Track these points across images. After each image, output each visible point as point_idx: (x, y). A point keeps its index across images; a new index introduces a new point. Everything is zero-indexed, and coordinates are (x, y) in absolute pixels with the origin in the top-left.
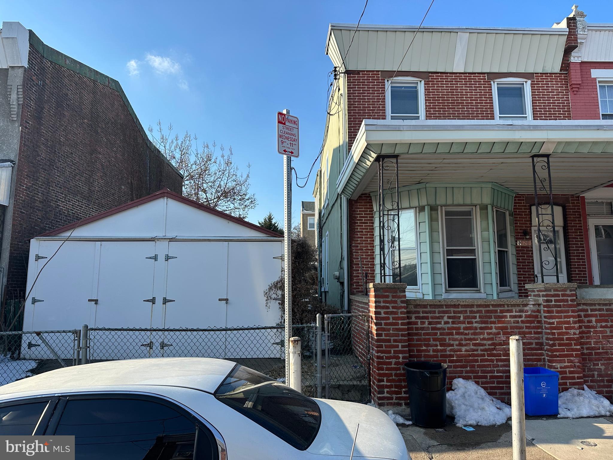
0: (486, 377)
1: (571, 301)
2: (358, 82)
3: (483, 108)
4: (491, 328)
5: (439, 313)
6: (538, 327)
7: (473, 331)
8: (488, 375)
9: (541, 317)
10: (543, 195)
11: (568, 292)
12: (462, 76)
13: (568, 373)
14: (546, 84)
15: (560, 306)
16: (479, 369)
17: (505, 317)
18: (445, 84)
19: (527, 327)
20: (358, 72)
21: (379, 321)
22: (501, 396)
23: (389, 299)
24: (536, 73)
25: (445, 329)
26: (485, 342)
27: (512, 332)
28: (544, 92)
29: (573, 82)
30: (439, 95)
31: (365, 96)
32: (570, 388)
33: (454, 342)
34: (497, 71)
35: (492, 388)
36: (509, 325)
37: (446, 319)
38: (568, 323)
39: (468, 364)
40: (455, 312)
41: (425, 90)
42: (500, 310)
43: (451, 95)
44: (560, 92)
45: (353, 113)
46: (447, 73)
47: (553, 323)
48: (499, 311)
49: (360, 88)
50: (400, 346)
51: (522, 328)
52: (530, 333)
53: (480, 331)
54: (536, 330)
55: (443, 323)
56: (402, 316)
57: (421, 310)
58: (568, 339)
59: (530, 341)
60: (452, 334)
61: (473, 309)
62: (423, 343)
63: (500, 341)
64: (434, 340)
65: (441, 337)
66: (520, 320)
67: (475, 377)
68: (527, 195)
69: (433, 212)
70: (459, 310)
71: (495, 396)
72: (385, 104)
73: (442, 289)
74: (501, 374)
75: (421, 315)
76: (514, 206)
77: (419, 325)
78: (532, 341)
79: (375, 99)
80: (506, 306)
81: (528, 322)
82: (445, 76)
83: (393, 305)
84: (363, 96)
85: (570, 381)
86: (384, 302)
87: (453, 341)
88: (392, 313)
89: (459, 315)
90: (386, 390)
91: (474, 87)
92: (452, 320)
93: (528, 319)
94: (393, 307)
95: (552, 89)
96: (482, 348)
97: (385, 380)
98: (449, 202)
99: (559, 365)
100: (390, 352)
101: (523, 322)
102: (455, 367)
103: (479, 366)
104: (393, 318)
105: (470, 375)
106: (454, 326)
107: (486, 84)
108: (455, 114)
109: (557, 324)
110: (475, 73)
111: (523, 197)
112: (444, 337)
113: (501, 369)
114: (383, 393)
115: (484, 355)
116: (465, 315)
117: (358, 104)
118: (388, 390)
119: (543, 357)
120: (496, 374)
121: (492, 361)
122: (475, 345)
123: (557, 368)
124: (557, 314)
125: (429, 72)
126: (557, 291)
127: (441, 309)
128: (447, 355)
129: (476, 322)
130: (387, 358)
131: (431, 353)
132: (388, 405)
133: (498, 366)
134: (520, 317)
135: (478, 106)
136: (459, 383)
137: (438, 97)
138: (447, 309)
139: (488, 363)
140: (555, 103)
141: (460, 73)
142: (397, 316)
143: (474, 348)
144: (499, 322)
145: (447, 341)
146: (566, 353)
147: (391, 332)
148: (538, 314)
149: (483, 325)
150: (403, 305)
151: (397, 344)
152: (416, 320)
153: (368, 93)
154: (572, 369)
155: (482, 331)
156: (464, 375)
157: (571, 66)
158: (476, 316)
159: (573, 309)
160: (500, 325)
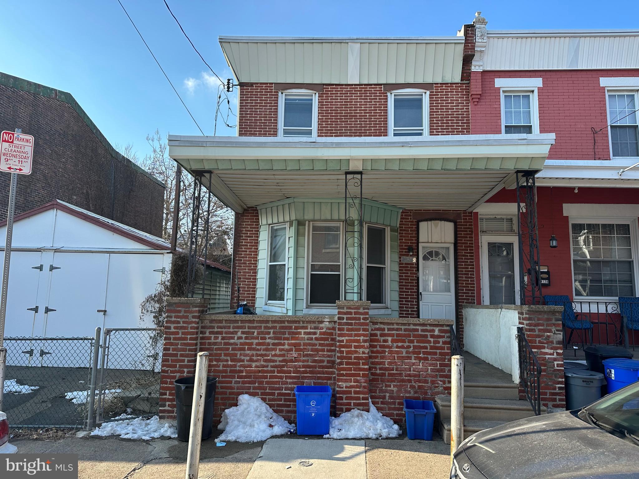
0: (273, 394)
1: (364, 319)
2: (251, 95)
3: (376, 121)
4: (284, 344)
5: (233, 329)
6: (332, 345)
7: (265, 347)
8: (276, 392)
9: (335, 335)
10: (432, 210)
11: (361, 310)
12: (357, 88)
13: (353, 393)
14: (445, 95)
15: (351, 324)
16: (267, 385)
17: (300, 333)
18: (340, 96)
19: (320, 345)
20: (252, 84)
21: (168, 336)
22: (287, 414)
23: (181, 314)
24: (435, 84)
25: (237, 345)
26: (276, 358)
27: (304, 349)
28: (443, 103)
29: (473, 93)
30: (333, 108)
31: (258, 109)
32: (354, 409)
33: (245, 358)
34: (394, 82)
35: (279, 405)
36: (302, 342)
37: (239, 334)
38: (358, 341)
39: (257, 380)
40: (249, 328)
41: (319, 102)
42: (295, 326)
43: (345, 108)
44: (460, 103)
45: (245, 125)
46: (342, 85)
47: (342, 341)
48: (293, 327)
49: (253, 100)
50: (186, 361)
51: (316, 345)
52: (323, 350)
53: (272, 347)
54: (329, 348)
55: (236, 338)
56: (191, 330)
57: (216, 325)
58: (356, 358)
59: (322, 358)
60: (244, 349)
61: (268, 325)
62: (214, 358)
63: (291, 358)
64: (226, 355)
65: (232, 352)
66: (314, 336)
67: (262, 394)
68: (415, 210)
69: (301, 227)
70: (254, 325)
71: (281, 414)
72: (277, 117)
73: (303, 305)
74: (289, 392)
75: (216, 330)
76: (401, 221)
77: (212, 341)
78: (324, 359)
79: (267, 112)
80: (301, 323)
81: (322, 339)
82: (340, 88)
83: (184, 320)
84: (255, 109)
85: (355, 401)
86: (175, 317)
87: (244, 356)
88: (182, 328)
89: (254, 330)
90: (167, 403)
91: (369, 99)
92: (245, 335)
93: (323, 336)
94: (184, 322)
95: (451, 100)
96: (272, 364)
97: (168, 394)
98: (317, 217)
99: (344, 385)
100: (175, 366)
101: (316, 339)
102: (244, 383)
103: (267, 383)
104: (183, 333)
105: (258, 391)
106: (247, 341)
107: (381, 96)
108: (347, 127)
109: (346, 342)
110: (371, 85)
111: (411, 213)
112: (236, 352)
113: (290, 386)
114: (165, 406)
115: (274, 372)
116: (259, 330)
117: (250, 117)
118: (170, 403)
119: (334, 376)
120: (284, 391)
121: (281, 378)
122: (266, 361)
123: (343, 388)
124: (347, 332)
125: (324, 84)
126: (350, 308)
127: (235, 325)
128: (236, 370)
129: (269, 338)
130: (172, 372)
131: (221, 368)
132: (168, 417)
133: (286, 383)
134: (315, 333)
135: (372, 119)
136: (244, 398)
137: (331, 110)
138: (242, 325)
139: (277, 380)
140: (454, 114)
141: (355, 85)
142: (186, 331)
143: (265, 364)
144: (293, 338)
145: (238, 356)
146: (353, 372)
147: (179, 346)
148: (332, 331)
149: (276, 341)
150: (194, 320)
151: (184, 358)
152: (210, 335)
153: (260, 106)
154: (358, 389)
155: (274, 347)
156: (252, 391)
157: (472, 75)
158: (270, 332)
159: (365, 327)
160: (293, 342)
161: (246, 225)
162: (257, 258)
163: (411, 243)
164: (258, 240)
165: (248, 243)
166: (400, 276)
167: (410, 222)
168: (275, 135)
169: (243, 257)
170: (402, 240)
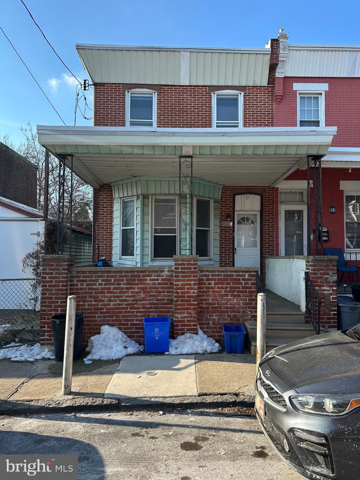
0: (127, 324)
1: (194, 268)
2: (103, 93)
3: (203, 116)
4: (134, 288)
5: (95, 278)
6: (170, 288)
7: (120, 290)
8: (129, 323)
9: (173, 281)
10: (245, 186)
11: (192, 262)
12: (188, 89)
13: (186, 322)
14: (255, 96)
15: (184, 273)
16: (122, 318)
17: (146, 280)
18: (174, 95)
19: (162, 288)
20: (103, 84)
21: (45, 284)
22: (138, 338)
23: (54, 268)
24: (248, 86)
25: (99, 289)
26: (128, 299)
27: (150, 291)
28: (254, 102)
29: (276, 94)
30: (169, 104)
31: (109, 104)
32: (186, 333)
33: (105, 299)
34: (216, 84)
35: (131, 332)
36: (148, 286)
37: (100, 282)
38: (190, 285)
39: (115, 315)
40: (107, 277)
41: (158, 99)
42: (142, 275)
43: (178, 104)
44: (266, 102)
45: (99, 118)
46: (176, 86)
47: (178, 285)
48: (141, 275)
49: (105, 97)
50: (59, 302)
51: (158, 288)
52: (164, 292)
53: (125, 290)
54: (168, 290)
55: (97, 284)
56: (62, 279)
57: (82, 275)
58: (188, 297)
59: (163, 298)
60: (104, 293)
61: (122, 274)
62: (81, 299)
63: (140, 298)
64: (90, 297)
65: (95, 295)
66: (157, 282)
67: (119, 325)
68: (232, 186)
69: (146, 200)
70: (111, 275)
71: (133, 338)
72: (124, 111)
73: (148, 259)
74: (139, 322)
75: (82, 279)
76: (221, 195)
77: (79, 287)
78: (164, 298)
79: (116, 107)
80: (147, 272)
81: (163, 284)
82: (175, 88)
83: (56, 271)
84: (107, 104)
85: (187, 327)
86: (49, 269)
87: (104, 298)
88: (55, 278)
89: (111, 279)
90: (46, 334)
91: (198, 98)
92: (105, 282)
93: (163, 282)
94: (56, 274)
95: (260, 100)
96: (126, 303)
97: (46, 327)
98: (158, 192)
99: (180, 316)
100: (51, 306)
101: (159, 284)
102: (105, 317)
103: (122, 316)
104: (56, 282)
105: (116, 323)
106: (106, 286)
107: (207, 95)
108: (180, 120)
109: (181, 286)
110: (199, 86)
111: (229, 188)
112: (98, 295)
113: (139, 318)
114: (44, 336)
115: (127, 308)
116: (115, 278)
117: (103, 111)
118: (48, 334)
119: (172, 310)
120: (135, 322)
121: (133, 312)
122: (121, 301)
123: (179, 318)
124: (182, 279)
125: (161, 85)
126: (184, 261)
127: (97, 275)
128: (99, 308)
129: (123, 284)
130: (49, 311)
131: (87, 307)
132: (47, 344)
133: (137, 316)
134: (158, 280)
135: (199, 113)
136: (105, 329)
137: (167, 106)
138: (102, 274)
139: (130, 314)
140: (262, 111)
141: (186, 86)
142: (59, 280)
143: (120, 303)
144: (141, 284)
145: (100, 298)
146: (186, 307)
147: (53, 292)
148: (171, 278)
149: (129, 286)
150: (64, 272)
151: (57, 300)
152: (77, 283)
153: (111, 102)
154: (190, 319)
155: (127, 290)
156: (111, 323)
157: (276, 80)
158: (124, 280)
159: (195, 274)
160: (141, 286)
161: (102, 198)
162: (112, 224)
163: (229, 211)
164: (112, 210)
165: (105, 212)
166: (221, 236)
167: (228, 195)
168: (123, 125)
169: (101, 223)
170: (223, 209)
